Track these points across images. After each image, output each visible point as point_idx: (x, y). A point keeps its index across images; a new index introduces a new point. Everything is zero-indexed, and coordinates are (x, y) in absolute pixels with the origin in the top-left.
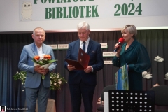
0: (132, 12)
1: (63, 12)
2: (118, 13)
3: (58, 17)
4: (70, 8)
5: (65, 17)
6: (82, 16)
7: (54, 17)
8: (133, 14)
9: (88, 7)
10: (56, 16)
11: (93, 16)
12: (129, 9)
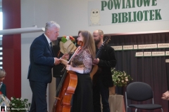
1: (128, 16)
3: (123, 22)
4: (135, 13)
5: (130, 21)
6: (146, 19)
7: (120, 22)
9: (151, 11)
11: (157, 19)
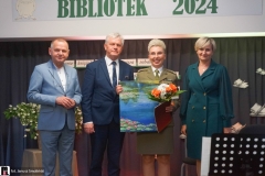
0: (202, 9)
1: (87, 7)
2: (179, 10)
3: (79, 15)
4: (100, 1)
5: (91, 15)
6: (120, 14)
7: (72, 16)
8: (204, 12)
10: (76, 14)
11: (139, 14)
12: (198, 4)
